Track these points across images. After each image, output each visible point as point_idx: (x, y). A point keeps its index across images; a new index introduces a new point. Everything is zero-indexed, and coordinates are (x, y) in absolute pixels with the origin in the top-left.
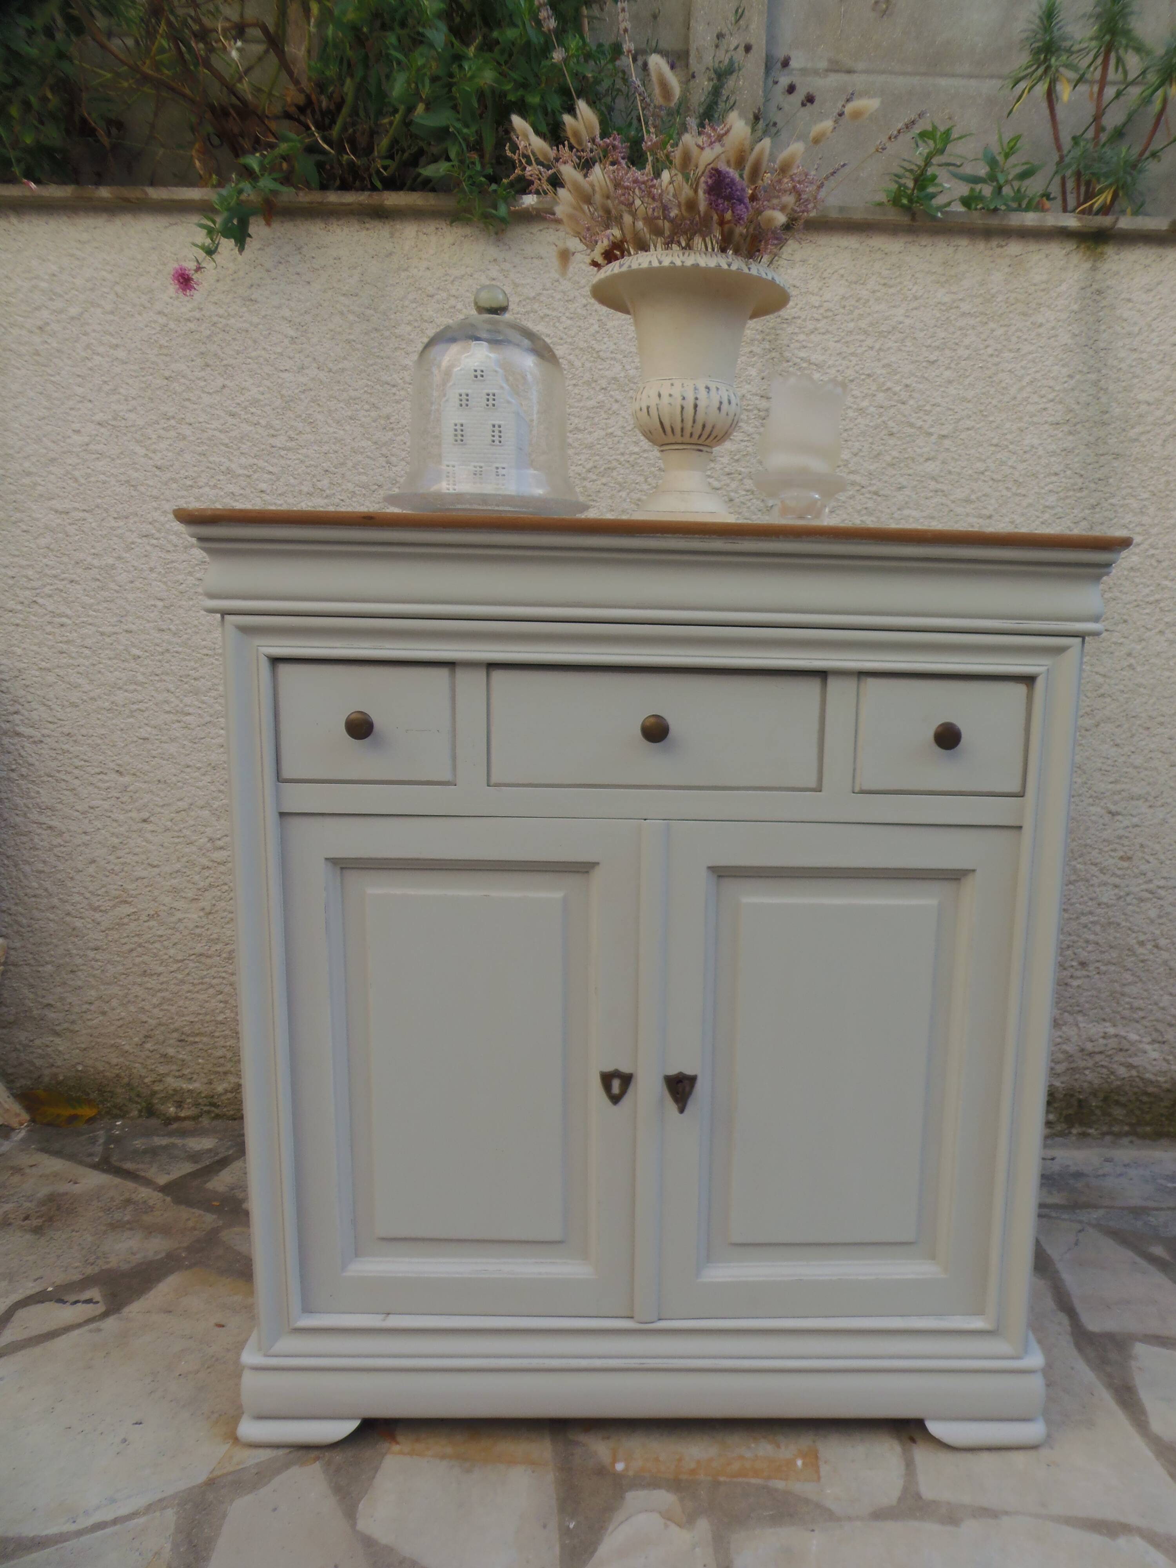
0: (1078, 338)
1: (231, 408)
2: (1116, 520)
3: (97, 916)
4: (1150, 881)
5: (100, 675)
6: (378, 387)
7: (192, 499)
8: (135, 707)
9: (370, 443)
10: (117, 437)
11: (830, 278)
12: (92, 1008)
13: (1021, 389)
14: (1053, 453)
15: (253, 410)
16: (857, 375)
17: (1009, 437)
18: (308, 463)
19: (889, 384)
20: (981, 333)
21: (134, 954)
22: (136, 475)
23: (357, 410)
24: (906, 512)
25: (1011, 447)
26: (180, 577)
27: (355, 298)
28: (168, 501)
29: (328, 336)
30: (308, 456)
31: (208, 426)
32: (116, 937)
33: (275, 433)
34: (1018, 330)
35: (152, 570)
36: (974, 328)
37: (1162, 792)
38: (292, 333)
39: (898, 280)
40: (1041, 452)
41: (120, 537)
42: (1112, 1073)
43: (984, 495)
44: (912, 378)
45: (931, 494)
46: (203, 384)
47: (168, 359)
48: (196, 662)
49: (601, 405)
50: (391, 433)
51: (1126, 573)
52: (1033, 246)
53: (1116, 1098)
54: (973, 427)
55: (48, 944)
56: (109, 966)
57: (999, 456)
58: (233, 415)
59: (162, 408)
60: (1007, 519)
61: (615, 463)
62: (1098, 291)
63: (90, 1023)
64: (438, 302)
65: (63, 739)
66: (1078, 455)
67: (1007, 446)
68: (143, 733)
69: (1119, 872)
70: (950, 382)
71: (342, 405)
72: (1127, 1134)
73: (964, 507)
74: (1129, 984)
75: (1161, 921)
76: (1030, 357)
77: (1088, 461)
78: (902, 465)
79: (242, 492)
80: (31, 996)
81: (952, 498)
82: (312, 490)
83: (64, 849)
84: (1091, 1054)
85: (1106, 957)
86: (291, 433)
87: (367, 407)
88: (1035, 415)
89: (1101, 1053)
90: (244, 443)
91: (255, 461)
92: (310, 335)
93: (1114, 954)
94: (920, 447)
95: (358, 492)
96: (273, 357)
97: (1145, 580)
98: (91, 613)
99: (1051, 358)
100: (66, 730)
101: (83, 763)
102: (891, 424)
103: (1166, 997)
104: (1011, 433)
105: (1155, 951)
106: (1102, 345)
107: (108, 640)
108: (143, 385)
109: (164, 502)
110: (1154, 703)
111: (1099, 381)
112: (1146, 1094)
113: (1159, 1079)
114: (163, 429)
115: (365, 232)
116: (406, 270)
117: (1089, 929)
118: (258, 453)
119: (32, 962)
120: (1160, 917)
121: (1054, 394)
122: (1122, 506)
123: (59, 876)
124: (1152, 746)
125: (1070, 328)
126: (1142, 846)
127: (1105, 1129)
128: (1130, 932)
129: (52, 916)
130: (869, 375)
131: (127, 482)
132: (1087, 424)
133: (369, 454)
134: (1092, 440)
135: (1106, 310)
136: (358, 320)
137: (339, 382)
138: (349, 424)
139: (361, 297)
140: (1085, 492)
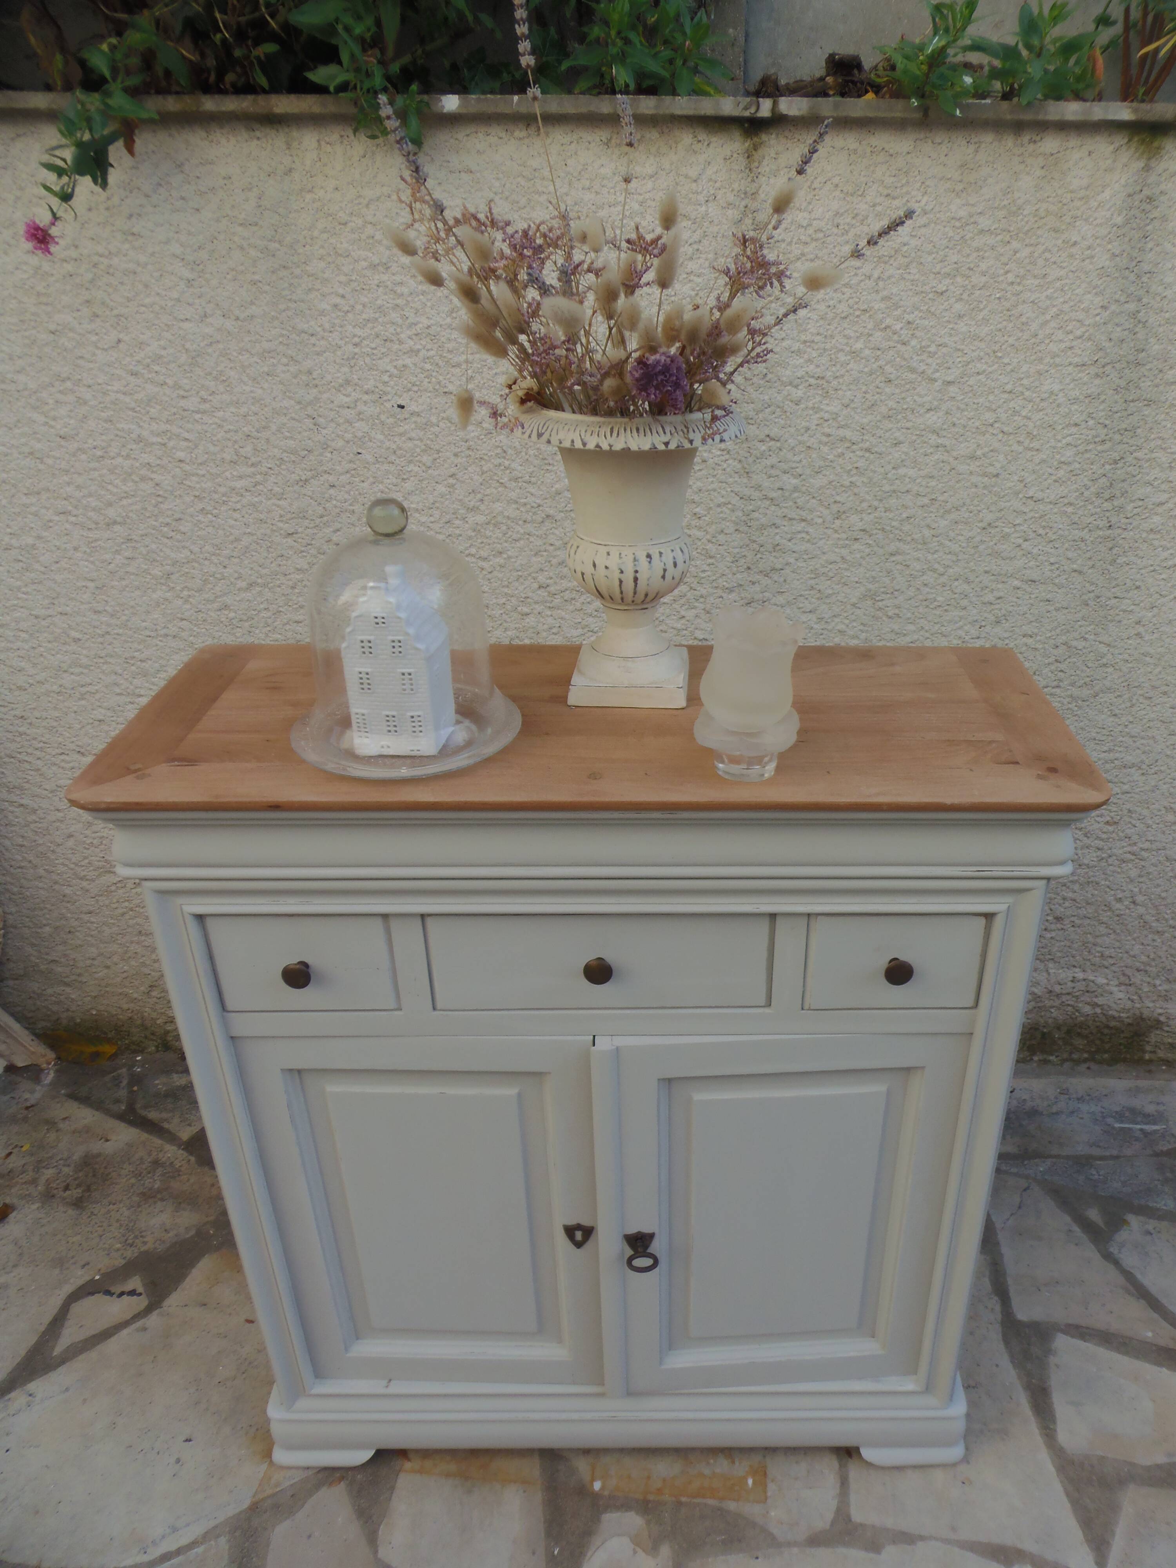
0: (1118, 259)
1: (131, 367)
2: (1140, 476)
3: (85, 884)
4: (1135, 844)
5: (42, 659)
6: (294, 336)
7: (105, 471)
8: (84, 690)
9: (292, 402)
10: (10, 402)
11: (820, 189)
12: (95, 962)
13: (1045, 324)
14: (1075, 401)
15: (157, 368)
16: (851, 311)
17: (1025, 382)
18: (227, 428)
19: (888, 321)
20: (1002, 255)
21: (127, 917)
22: (38, 446)
23: (274, 365)
24: (902, 471)
25: (1027, 393)
26: (108, 557)
27: (255, 228)
28: (80, 474)
29: (228, 277)
30: (225, 420)
31: (109, 388)
32: (107, 902)
33: (185, 394)
34: (1047, 250)
35: (76, 549)
36: (993, 248)
37: (1157, 761)
38: (187, 274)
39: (904, 190)
40: (1061, 399)
41: (36, 515)
42: (1077, 1011)
43: (992, 451)
44: (916, 313)
45: (932, 450)
46: (94, 338)
47: (49, 309)
48: (139, 643)
50: (315, 391)
51: (1144, 535)
52: (1074, 141)
53: (1079, 1031)
54: (984, 371)
55: (42, 910)
56: (105, 928)
57: (1012, 405)
58: (134, 374)
59: (53, 368)
60: (1016, 478)
62: (1148, 197)
63: (96, 976)
64: (353, 231)
65: (17, 722)
66: (1103, 402)
67: (1022, 393)
68: (99, 714)
69: (1104, 836)
70: (960, 316)
71: (255, 359)
72: (1085, 1061)
73: (969, 465)
74: (1103, 935)
75: (1141, 880)
76: (1058, 284)
77: (1115, 409)
78: (899, 417)
79: (158, 462)
80: (35, 953)
81: (955, 454)
82: (235, 457)
83: (40, 825)
84: (1058, 996)
85: (1083, 912)
86: (203, 393)
87: (285, 360)
88: (1058, 356)
89: (1068, 994)
90: (151, 407)
91: (168, 427)
92: (208, 276)
93: (1090, 910)
94: (921, 396)
95: (285, 458)
96: (170, 304)
97: (1165, 543)
98: (20, 595)
99: (1084, 285)
100: (18, 713)
101: (42, 744)
102: (888, 369)
103: (1137, 947)
104: (1028, 377)
105: (1132, 906)
106: (1146, 267)
107: (43, 623)
108: (27, 341)
109: (76, 476)
110: (1160, 673)
111: (1138, 312)
112: (1108, 1027)
113: (1122, 1015)
114: (60, 392)
115: (255, 142)
116: (309, 191)
117: (1068, 888)
118: (170, 418)
119: (30, 924)
120: (1140, 876)
121: (1083, 329)
122: (1147, 461)
123: (40, 849)
124: (1153, 716)
125: (1110, 246)
126: (1130, 811)
127: (1065, 1056)
128: (1108, 890)
129: (41, 885)
131: (31, 453)
132: (1118, 365)
133: (293, 415)
134: (1123, 383)
135: (1156, 223)
136: (262, 256)
137: (249, 331)
138: (267, 381)
139: (261, 227)
140: (1108, 445)
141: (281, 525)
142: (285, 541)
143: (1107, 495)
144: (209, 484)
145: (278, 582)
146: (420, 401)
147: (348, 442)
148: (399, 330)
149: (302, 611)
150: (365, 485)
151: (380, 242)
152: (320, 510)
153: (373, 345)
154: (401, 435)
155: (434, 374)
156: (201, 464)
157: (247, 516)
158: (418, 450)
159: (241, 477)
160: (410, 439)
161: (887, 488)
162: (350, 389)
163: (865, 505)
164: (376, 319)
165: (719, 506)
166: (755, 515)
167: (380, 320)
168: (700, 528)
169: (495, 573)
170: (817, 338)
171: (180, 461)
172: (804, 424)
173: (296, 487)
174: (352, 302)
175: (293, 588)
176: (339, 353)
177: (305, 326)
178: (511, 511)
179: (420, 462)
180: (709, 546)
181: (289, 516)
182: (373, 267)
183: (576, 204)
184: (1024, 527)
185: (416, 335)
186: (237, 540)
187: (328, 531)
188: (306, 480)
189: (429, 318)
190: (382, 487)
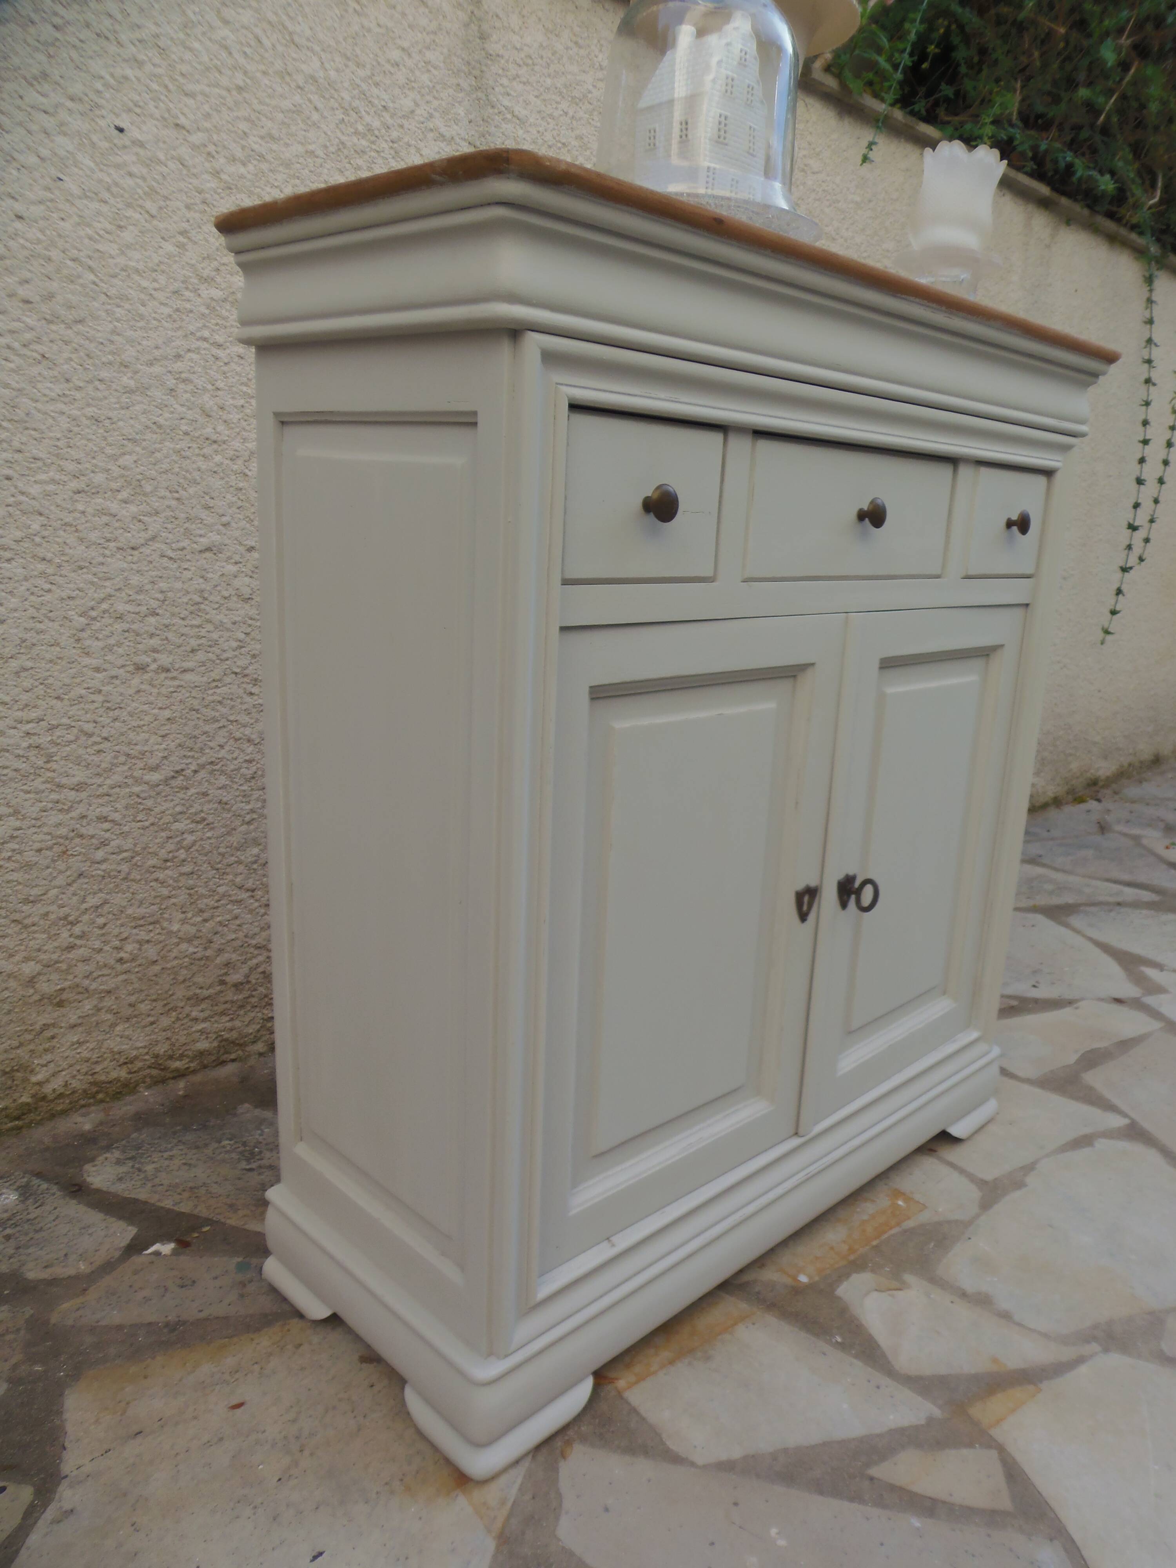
146: (144, 128)
147: (44, 160)
150: (67, 225)
153: (81, 37)
154: (118, 166)
155: (163, 97)
158: (140, 191)
160: (131, 175)
164: (87, 3)
167: (92, 6)
169: (233, 366)
179: (141, 206)
185: (140, 41)
187: (11, 280)
189: (156, 24)
190: (89, 231)
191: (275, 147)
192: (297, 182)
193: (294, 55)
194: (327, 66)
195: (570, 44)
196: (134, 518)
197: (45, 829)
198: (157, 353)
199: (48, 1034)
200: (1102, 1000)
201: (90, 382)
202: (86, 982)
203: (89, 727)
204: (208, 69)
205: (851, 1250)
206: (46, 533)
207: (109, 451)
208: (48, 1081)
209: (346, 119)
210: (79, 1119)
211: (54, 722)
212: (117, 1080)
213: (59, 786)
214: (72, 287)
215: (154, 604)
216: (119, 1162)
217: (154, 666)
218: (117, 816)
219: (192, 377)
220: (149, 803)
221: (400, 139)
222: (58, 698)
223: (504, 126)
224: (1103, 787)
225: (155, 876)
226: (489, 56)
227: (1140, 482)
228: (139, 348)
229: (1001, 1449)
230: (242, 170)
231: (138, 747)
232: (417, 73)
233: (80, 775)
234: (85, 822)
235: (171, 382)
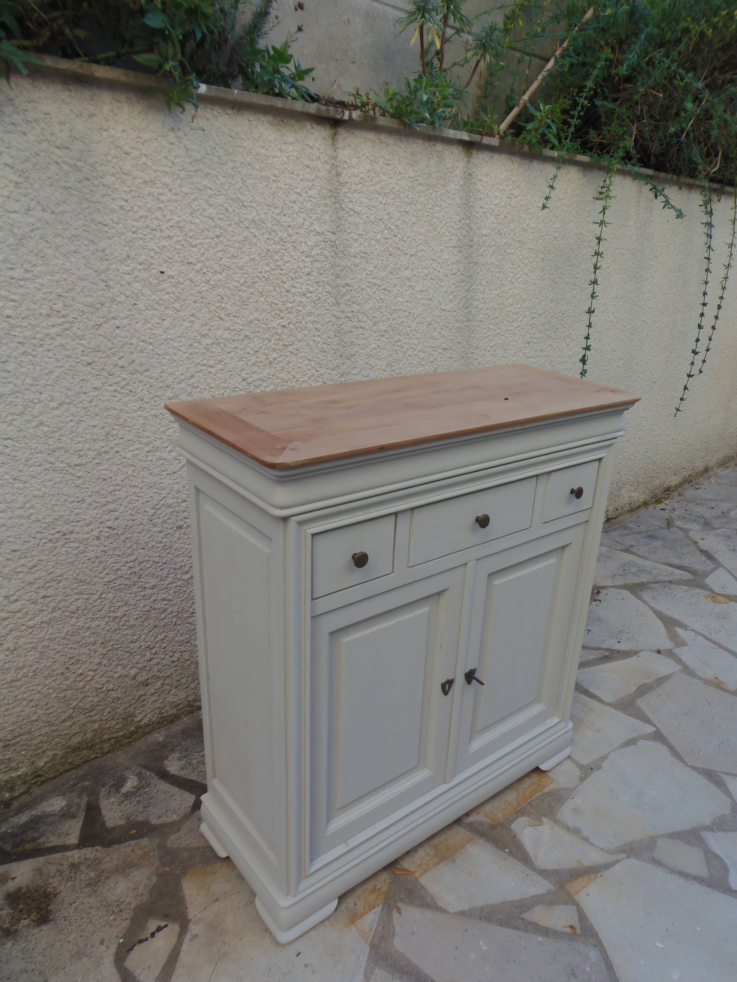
0: (462, 200)
2: (475, 297)
6: (93, 226)
9: (91, 271)
11: (362, 158)
13: (442, 227)
14: (453, 263)
16: (375, 219)
17: (437, 255)
18: (45, 290)
19: (389, 225)
20: (426, 195)
23: (79, 246)
24: (398, 299)
27: (68, 151)
29: (47, 183)
30: (43, 285)
33: (12, 266)
34: (440, 195)
36: (423, 192)
38: (15, 178)
39: (393, 162)
40: (449, 262)
43: (428, 288)
44: (399, 221)
45: (408, 288)
49: (246, 239)
50: (106, 263)
51: (478, 323)
52: (446, 147)
54: (423, 250)
57: (433, 265)
60: (437, 300)
61: (257, 279)
62: (470, 174)
64: (133, 159)
66: (462, 263)
67: (437, 260)
70: (414, 224)
71: (66, 241)
73: (421, 295)
76: (445, 210)
77: (466, 267)
78: (395, 272)
81: (416, 290)
82: (50, 312)
86: (26, 266)
87: (86, 242)
88: (447, 243)
92: (31, 181)
94: (402, 262)
95: (86, 311)
97: (484, 326)
99: (453, 211)
102: (391, 249)
104: (438, 252)
106: (471, 204)
111: (470, 224)
115: (68, 93)
116: (106, 130)
121: (454, 231)
122: (476, 290)
125: (460, 194)
130: (380, 220)
132: (465, 247)
133: (92, 280)
134: (467, 255)
135: (473, 185)
136: (72, 170)
137: (61, 222)
138: (74, 256)
139: (72, 150)
140: (464, 283)
141: (82, 358)
142: (85, 369)
143: (465, 306)
144: (30, 333)
145: (80, 399)
146: (173, 268)
147: (128, 297)
148: (161, 223)
149: (97, 418)
150: (139, 325)
151: (150, 168)
152: (110, 344)
153: (145, 233)
154: (161, 291)
155: (182, 251)
156: (24, 318)
157: (58, 354)
158: (172, 300)
159: (54, 326)
160: (167, 293)
161: (393, 308)
162: (129, 261)
163: (385, 317)
164: (147, 216)
165: (327, 323)
166: (343, 326)
167: (149, 217)
168: (319, 336)
169: (218, 375)
170: (364, 233)
171: (8, 317)
172: (360, 277)
173: (93, 330)
174: (132, 205)
175: (91, 402)
176: (123, 238)
177: (101, 220)
178: (226, 335)
179: (173, 307)
180: (324, 345)
181: (88, 351)
182: (146, 182)
183: (257, 155)
184: (441, 324)
185: (171, 227)
186: (51, 372)
187: (115, 358)
188: (101, 324)
189: (179, 216)
190: (149, 325)
191: (235, 261)
192: (247, 276)
193: (245, 212)
194: (260, 213)
195: (384, 165)
196: (175, 458)
197: (139, 609)
198: (182, 377)
199: (142, 699)
200: (652, 651)
201: (153, 398)
202: (158, 673)
203: (157, 559)
204: (203, 231)
205: (519, 805)
206: (135, 474)
207: (162, 429)
208: (142, 719)
209: (270, 237)
210: (157, 735)
211: (141, 560)
212: (172, 714)
213: (145, 588)
214: (142, 354)
215: (184, 497)
216: (179, 759)
217: (185, 526)
218: (170, 597)
219: (199, 384)
220: (185, 589)
221: (296, 240)
222: (143, 549)
223: (349, 219)
224: (673, 491)
225: (187, 621)
226: (341, 184)
227: (700, 327)
228: (174, 376)
229: (578, 905)
230: (220, 277)
231: (179, 564)
232: (305, 203)
233: (153, 582)
234: (156, 602)
235: (189, 389)
